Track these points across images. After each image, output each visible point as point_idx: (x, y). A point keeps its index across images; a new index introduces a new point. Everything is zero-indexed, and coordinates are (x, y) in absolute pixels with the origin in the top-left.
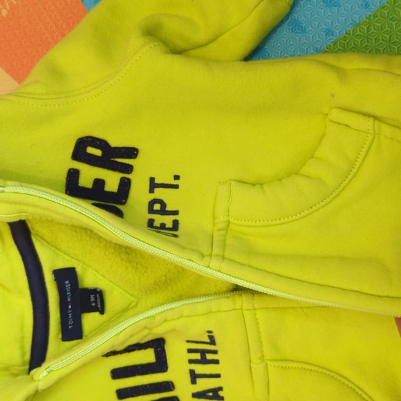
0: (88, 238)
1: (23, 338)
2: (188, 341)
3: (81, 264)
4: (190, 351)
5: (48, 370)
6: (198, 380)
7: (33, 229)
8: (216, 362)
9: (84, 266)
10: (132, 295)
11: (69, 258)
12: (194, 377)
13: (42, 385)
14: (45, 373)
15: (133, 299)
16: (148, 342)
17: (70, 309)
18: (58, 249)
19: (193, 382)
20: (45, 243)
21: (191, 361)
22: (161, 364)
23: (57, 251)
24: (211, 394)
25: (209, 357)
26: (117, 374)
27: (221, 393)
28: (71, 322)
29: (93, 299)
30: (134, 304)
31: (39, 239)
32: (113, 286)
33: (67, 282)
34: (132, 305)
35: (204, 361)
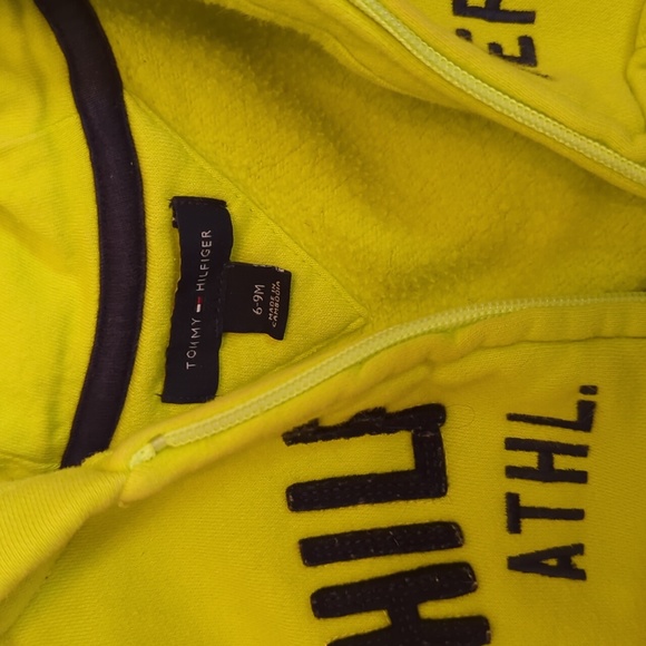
0: (274, 123)
1: (58, 381)
2: (512, 417)
3: (241, 197)
4: (513, 444)
5: (156, 442)
6: (527, 524)
7: (129, 78)
8: (580, 477)
9: (249, 203)
10: (359, 299)
11: (215, 175)
12: (516, 513)
13: (135, 486)
14: (148, 451)
15: (358, 308)
16: (407, 412)
17: (197, 316)
18: (188, 142)
19: (514, 527)
20: (157, 120)
21: (512, 472)
22: (428, 476)
23: (186, 147)
24: (553, 562)
25: (562, 462)
26: (304, 497)
27: (578, 561)
28: (192, 354)
29: (258, 297)
30: (360, 321)
31: (143, 105)
32: (316, 266)
33: (205, 235)
34: (353, 326)
35: (546, 473)
